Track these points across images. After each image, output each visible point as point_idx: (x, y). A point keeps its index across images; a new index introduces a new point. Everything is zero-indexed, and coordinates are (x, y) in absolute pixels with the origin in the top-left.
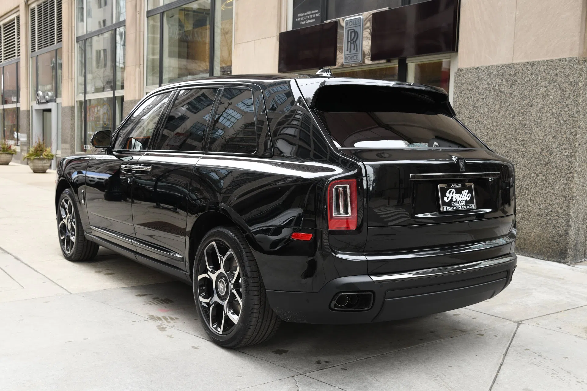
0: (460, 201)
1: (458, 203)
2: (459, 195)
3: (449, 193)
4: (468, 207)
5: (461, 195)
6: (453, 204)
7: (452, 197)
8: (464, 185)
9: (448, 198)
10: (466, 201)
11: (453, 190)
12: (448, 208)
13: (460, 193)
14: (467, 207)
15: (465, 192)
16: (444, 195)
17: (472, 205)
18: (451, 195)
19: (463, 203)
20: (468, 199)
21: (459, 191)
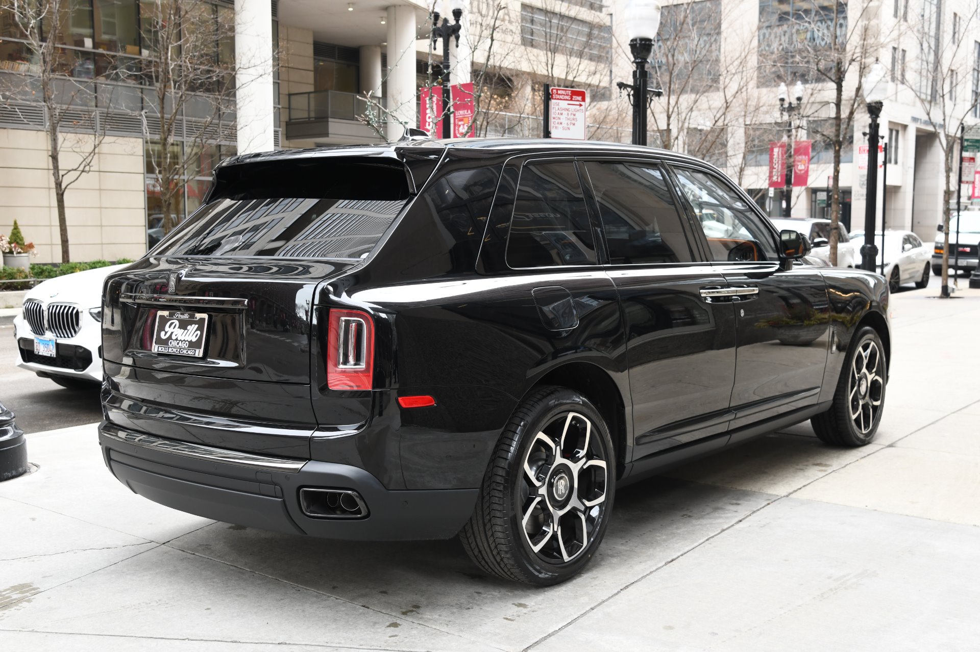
0: (182, 341)
1: (178, 344)
2: (182, 330)
3: (170, 327)
4: (189, 352)
5: (186, 331)
6: (171, 343)
7: (172, 333)
8: (192, 316)
9: (166, 333)
10: (191, 342)
11: (177, 322)
12: (160, 348)
13: (185, 328)
14: (187, 352)
15: (193, 328)
16: (162, 328)
17: (195, 351)
18: (171, 330)
19: (185, 345)
20: (194, 339)
21: (183, 325)
